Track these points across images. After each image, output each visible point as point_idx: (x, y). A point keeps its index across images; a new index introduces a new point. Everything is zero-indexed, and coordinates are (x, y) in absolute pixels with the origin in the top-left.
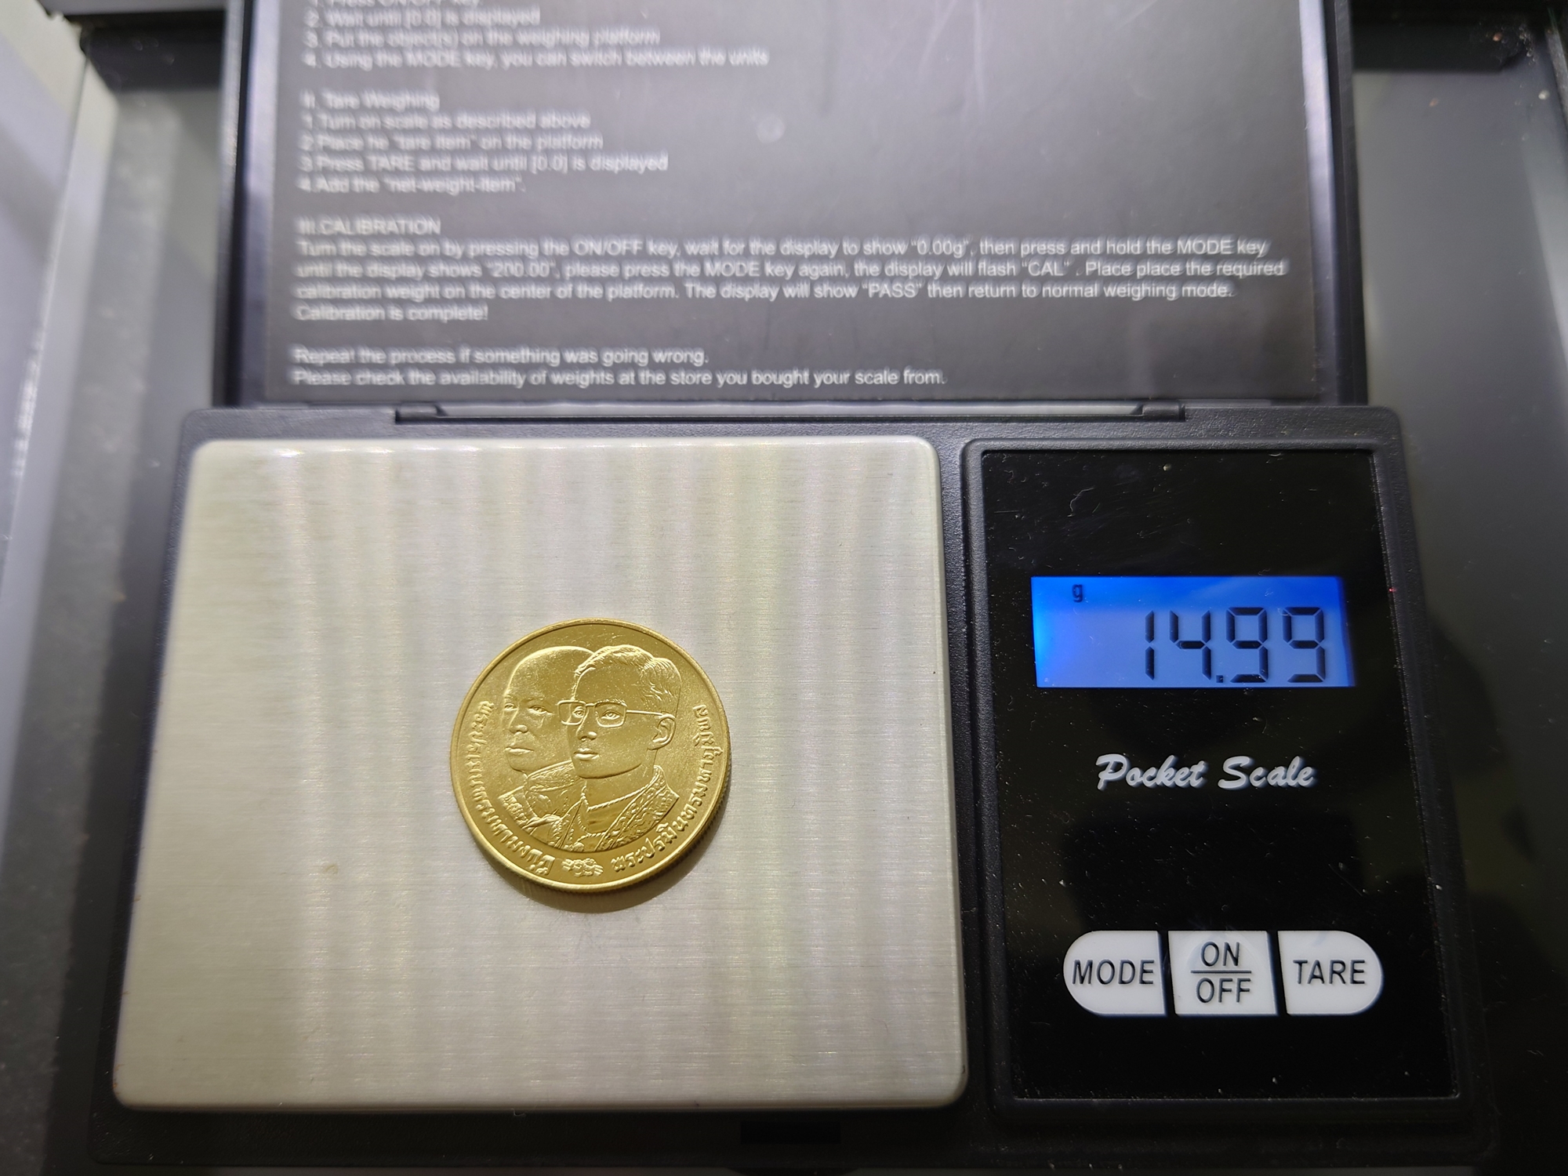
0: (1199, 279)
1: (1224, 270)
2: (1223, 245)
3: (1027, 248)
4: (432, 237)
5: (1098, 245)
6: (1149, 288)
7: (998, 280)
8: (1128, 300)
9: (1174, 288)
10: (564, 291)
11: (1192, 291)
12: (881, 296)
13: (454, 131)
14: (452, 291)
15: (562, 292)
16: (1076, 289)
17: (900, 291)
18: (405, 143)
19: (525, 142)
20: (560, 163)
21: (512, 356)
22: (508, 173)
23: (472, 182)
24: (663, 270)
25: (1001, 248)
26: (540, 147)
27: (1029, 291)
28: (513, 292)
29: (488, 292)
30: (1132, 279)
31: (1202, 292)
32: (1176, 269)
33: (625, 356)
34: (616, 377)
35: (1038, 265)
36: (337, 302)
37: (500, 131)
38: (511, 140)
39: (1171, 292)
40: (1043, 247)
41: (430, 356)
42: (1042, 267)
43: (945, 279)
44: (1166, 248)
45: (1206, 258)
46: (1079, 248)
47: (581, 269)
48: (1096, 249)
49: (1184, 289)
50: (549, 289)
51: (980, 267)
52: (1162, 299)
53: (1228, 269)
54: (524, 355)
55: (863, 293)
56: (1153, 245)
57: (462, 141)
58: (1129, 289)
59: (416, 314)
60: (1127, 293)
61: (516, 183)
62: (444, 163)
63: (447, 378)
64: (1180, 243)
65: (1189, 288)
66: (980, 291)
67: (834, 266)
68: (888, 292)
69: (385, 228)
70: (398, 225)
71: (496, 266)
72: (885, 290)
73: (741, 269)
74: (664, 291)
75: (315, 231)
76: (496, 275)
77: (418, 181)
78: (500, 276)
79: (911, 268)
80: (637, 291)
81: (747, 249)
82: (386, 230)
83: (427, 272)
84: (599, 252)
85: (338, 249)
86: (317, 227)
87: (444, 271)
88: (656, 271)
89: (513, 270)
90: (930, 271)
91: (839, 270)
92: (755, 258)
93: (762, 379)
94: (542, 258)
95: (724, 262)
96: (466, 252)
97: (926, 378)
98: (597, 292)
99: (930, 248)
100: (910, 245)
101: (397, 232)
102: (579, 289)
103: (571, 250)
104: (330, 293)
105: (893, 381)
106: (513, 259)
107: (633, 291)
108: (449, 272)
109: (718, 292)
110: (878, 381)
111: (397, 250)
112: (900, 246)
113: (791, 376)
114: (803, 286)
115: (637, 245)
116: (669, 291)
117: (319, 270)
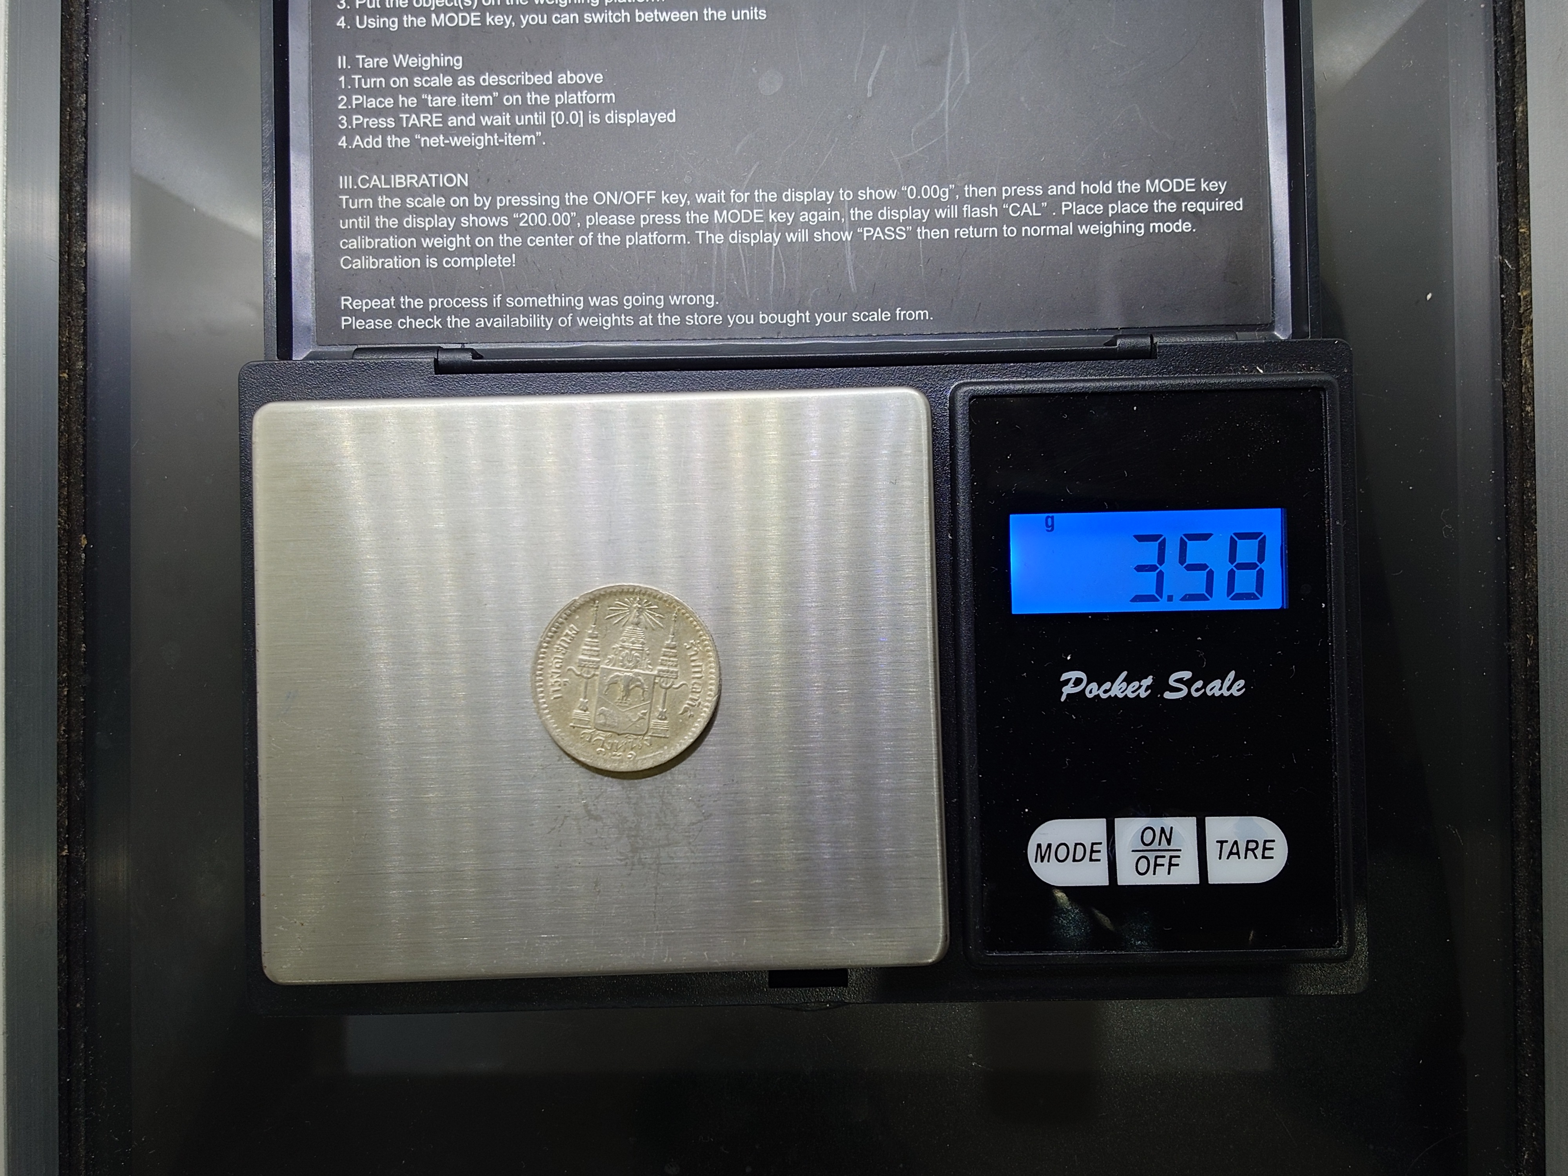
0: (1164, 217)
1: (1189, 207)
2: (1187, 185)
3: (1007, 191)
4: (460, 191)
5: (1074, 185)
6: (1119, 226)
7: (979, 223)
8: (1100, 236)
9: (1142, 225)
10: (586, 240)
11: (1159, 227)
12: (875, 239)
13: (477, 90)
14: (483, 241)
15: (583, 240)
16: (1052, 229)
17: (893, 235)
18: (432, 101)
19: (544, 99)
20: (576, 118)
21: (540, 302)
22: (529, 129)
23: (496, 136)
24: (677, 219)
25: (982, 192)
26: (557, 103)
27: (1009, 231)
28: (540, 241)
29: (516, 241)
30: (1104, 218)
31: (1168, 227)
32: (1144, 208)
33: (644, 300)
34: (636, 321)
35: (1018, 206)
36: (378, 253)
37: (521, 89)
38: (531, 97)
39: (1140, 228)
40: (1021, 191)
41: (465, 302)
42: (1022, 207)
43: (933, 222)
44: (1135, 188)
45: (1172, 196)
46: (1054, 190)
47: (601, 220)
48: (1071, 189)
49: (1151, 225)
50: (571, 238)
51: (965, 209)
52: (1132, 235)
53: (1191, 206)
54: (551, 300)
55: (857, 237)
56: (1123, 186)
57: (486, 99)
58: (1101, 226)
59: (449, 262)
60: (1099, 230)
61: (536, 138)
62: (470, 120)
63: (481, 322)
64: (1148, 182)
65: (1157, 225)
66: (964, 233)
67: (831, 211)
68: (881, 235)
69: (417, 182)
70: (430, 179)
71: (521, 216)
72: (878, 233)
73: (747, 216)
74: (677, 238)
75: (353, 187)
76: (521, 224)
77: (446, 138)
78: (527, 225)
79: (901, 211)
80: (652, 238)
81: (751, 197)
82: (418, 185)
83: (458, 222)
84: (615, 202)
85: (375, 202)
86: (355, 182)
87: (474, 221)
88: (668, 219)
89: (538, 219)
90: (919, 214)
91: (836, 215)
92: (759, 205)
93: (768, 319)
94: (564, 208)
95: (731, 210)
96: (493, 203)
97: (915, 315)
98: (615, 240)
99: (919, 192)
100: (899, 190)
101: (429, 186)
102: (599, 236)
103: (591, 200)
104: (370, 243)
105: (886, 318)
106: (537, 209)
107: (648, 238)
108: (478, 222)
109: (726, 238)
110: (872, 318)
111: (429, 202)
112: (891, 191)
113: (794, 315)
114: (803, 230)
115: (651, 194)
116: (681, 237)
117: (358, 222)
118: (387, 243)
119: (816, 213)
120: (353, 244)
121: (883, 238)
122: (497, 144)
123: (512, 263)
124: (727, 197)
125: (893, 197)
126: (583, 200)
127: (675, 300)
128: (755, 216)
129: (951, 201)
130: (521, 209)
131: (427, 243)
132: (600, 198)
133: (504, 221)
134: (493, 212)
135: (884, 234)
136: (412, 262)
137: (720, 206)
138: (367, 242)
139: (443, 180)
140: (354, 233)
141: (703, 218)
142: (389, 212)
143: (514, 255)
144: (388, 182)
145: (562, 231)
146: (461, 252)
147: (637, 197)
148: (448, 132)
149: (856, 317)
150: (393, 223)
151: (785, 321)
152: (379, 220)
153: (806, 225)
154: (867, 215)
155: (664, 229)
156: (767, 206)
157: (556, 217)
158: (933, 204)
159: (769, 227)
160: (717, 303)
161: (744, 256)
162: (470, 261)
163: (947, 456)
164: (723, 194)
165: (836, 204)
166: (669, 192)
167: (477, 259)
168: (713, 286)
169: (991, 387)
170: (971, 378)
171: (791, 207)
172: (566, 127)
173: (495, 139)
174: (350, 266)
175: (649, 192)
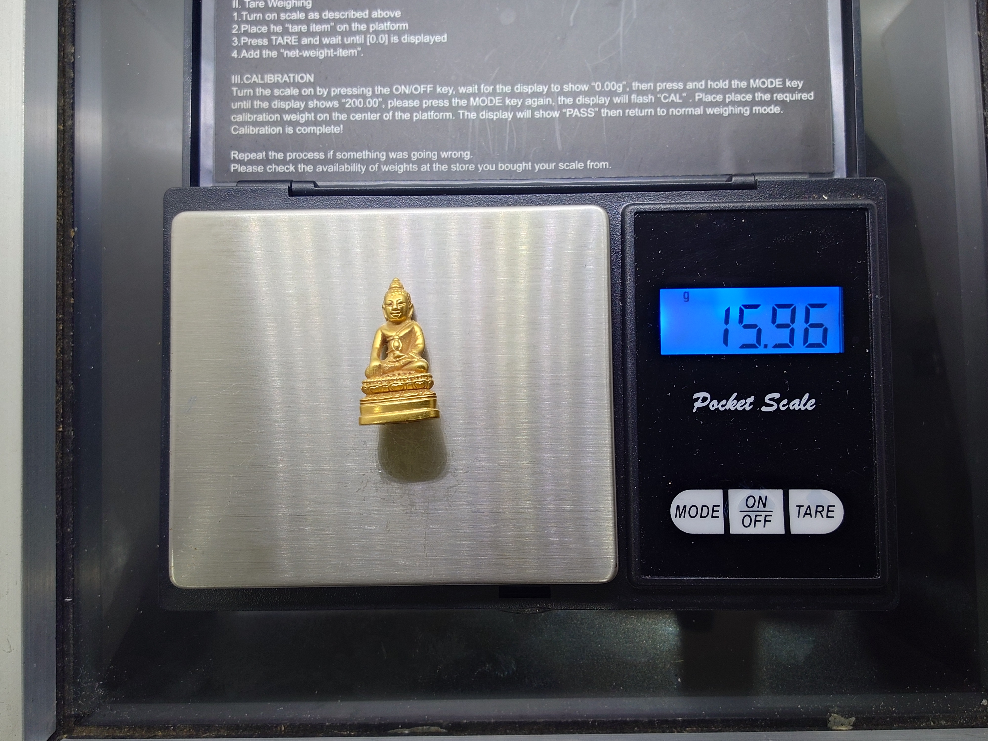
0: (762, 103)
1: (778, 97)
2: (777, 83)
3: (660, 86)
4: (308, 85)
5: (703, 83)
6: (733, 109)
7: (642, 106)
8: (721, 115)
9: (748, 108)
10: (388, 116)
11: (759, 110)
12: (574, 116)
13: (320, 21)
14: (322, 117)
15: (386, 116)
16: (689, 110)
17: (586, 114)
18: (292, 28)
19: (363, 27)
20: (383, 39)
21: (358, 155)
22: (353, 46)
23: (332, 51)
24: (446, 103)
25: (644, 86)
26: (371, 30)
27: (661, 112)
28: (358, 117)
29: (343, 117)
30: (723, 104)
31: (765, 110)
32: (749, 97)
33: (424, 154)
34: (419, 168)
35: (667, 95)
36: (255, 124)
37: (349, 21)
38: (355, 26)
39: (746, 110)
40: (669, 86)
41: (310, 155)
42: (670, 96)
43: (612, 106)
44: (743, 85)
45: (766, 90)
46: (691, 85)
47: (398, 103)
48: (702, 85)
49: (754, 108)
50: (378, 115)
51: (632, 97)
52: (741, 115)
53: (780, 97)
54: (365, 154)
55: (563, 115)
56: (735, 83)
57: (326, 27)
58: (721, 109)
59: (300, 130)
60: (720, 112)
61: (358, 52)
62: (316, 41)
63: (320, 168)
64: (752, 81)
65: (757, 108)
66: (632, 112)
67: (546, 98)
68: (578, 114)
69: (282, 79)
70: (289, 77)
71: (347, 101)
72: (576, 113)
73: (491, 101)
74: (446, 115)
75: (241, 81)
76: (347, 106)
77: (300, 51)
78: (350, 106)
79: (592, 99)
80: (430, 115)
81: (495, 89)
82: (282, 80)
83: (306, 105)
84: (407, 92)
85: (254, 92)
86: (242, 79)
87: (316, 104)
88: (441, 103)
89: (357, 103)
90: (602, 100)
91: (549, 101)
92: (499, 95)
93: (504, 167)
94: (374, 95)
95: (482, 97)
96: (329, 93)
97: (600, 165)
98: (407, 116)
99: (603, 87)
100: (590, 85)
101: (288, 81)
102: (396, 114)
103: (391, 91)
104: (250, 118)
105: (581, 167)
106: (357, 96)
107: (428, 115)
108: (320, 104)
109: (478, 115)
110: (572, 167)
111: (289, 92)
112: (585, 86)
113: (521, 165)
114: (528, 111)
115: (430, 87)
116: (448, 115)
117: (243, 105)
118: (261, 118)
119: (536, 100)
120: (240, 118)
121: (579, 115)
122: (332, 55)
123: (340, 130)
124: (479, 89)
125: (586, 89)
126: (386, 91)
127: (444, 155)
128: (497, 101)
129: (624, 92)
130: (346, 96)
131: (286, 117)
132: (397, 89)
133: (336, 104)
134: (329, 98)
135: (580, 113)
136: (278, 130)
137: (474, 95)
138: (248, 117)
139: (298, 78)
140: (240, 111)
141: (463, 103)
142: (263, 98)
143: (342, 126)
144: (262, 79)
145: (373, 110)
146: (308, 123)
147: (421, 89)
148: (301, 47)
149: (562, 166)
150: (265, 105)
151: (515, 169)
152: (257, 104)
153: (529, 107)
154: (569, 101)
155: (438, 109)
156: (504, 95)
157: (369, 101)
158: (612, 94)
159: (505, 108)
160: (472, 157)
161: (490, 127)
162: (314, 130)
163: (619, 252)
164: (476, 87)
165: (549, 94)
166: (441, 85)
167: (318, 128)
168: (469, 146)
169: (648, 207)
170: (635, 201)
171: (520, 95)
172: (377, 46)
173: (331, 53)
174: (237, 132)
175: (429, 86)
